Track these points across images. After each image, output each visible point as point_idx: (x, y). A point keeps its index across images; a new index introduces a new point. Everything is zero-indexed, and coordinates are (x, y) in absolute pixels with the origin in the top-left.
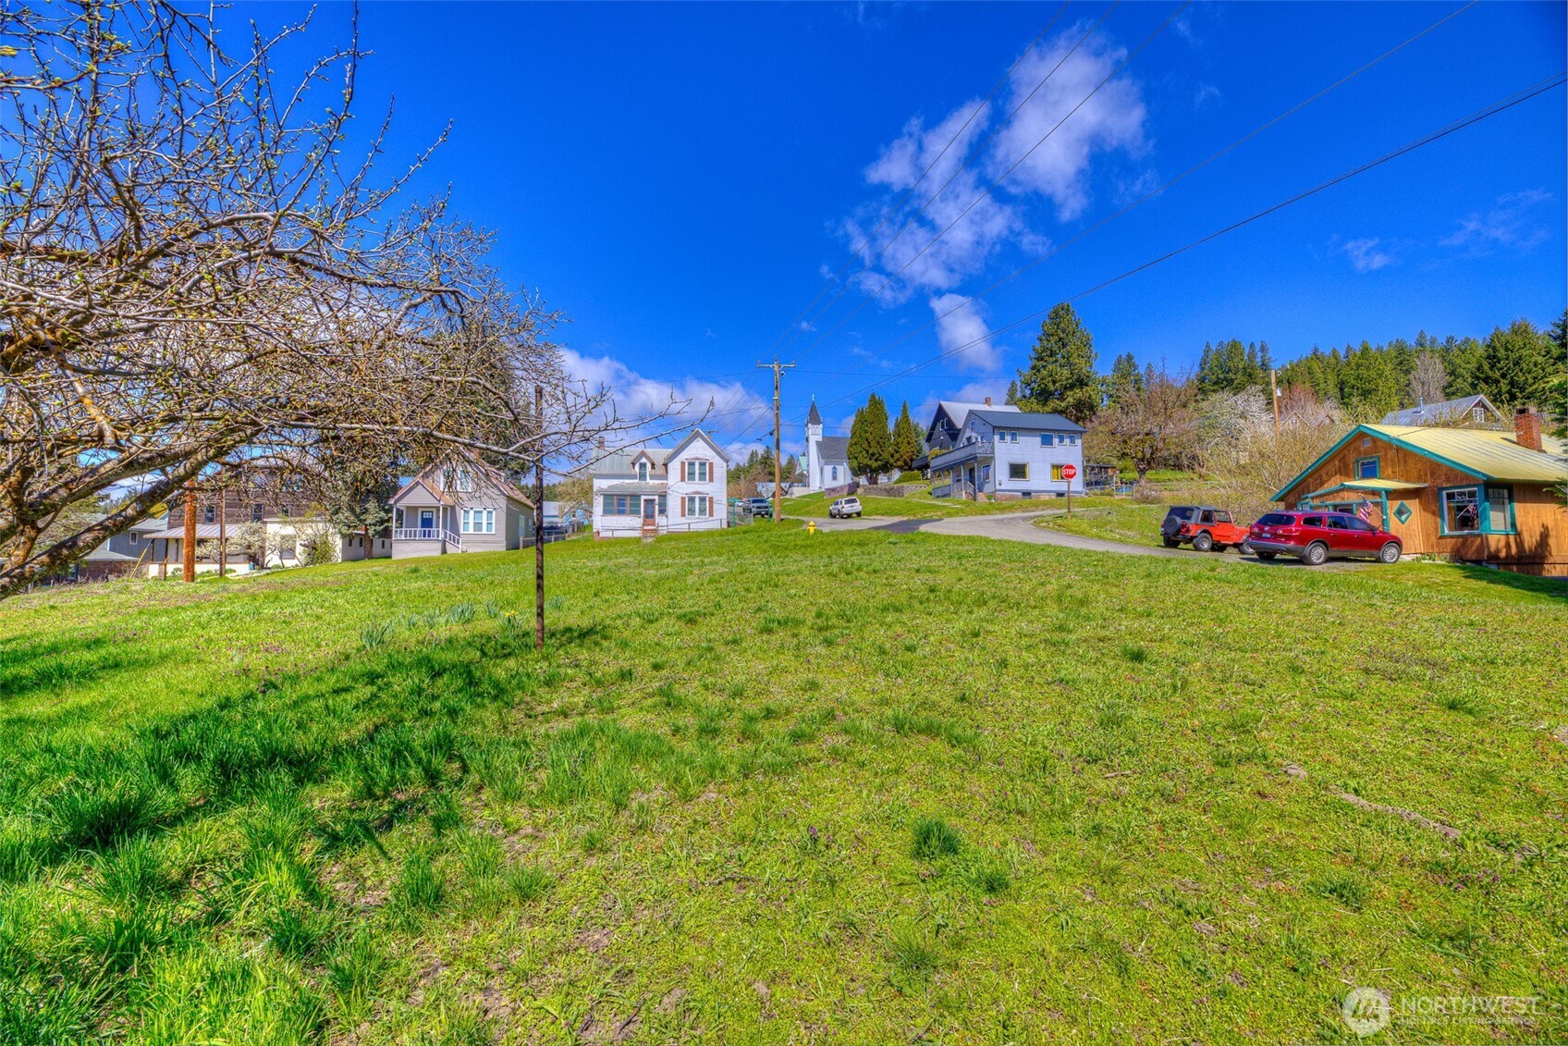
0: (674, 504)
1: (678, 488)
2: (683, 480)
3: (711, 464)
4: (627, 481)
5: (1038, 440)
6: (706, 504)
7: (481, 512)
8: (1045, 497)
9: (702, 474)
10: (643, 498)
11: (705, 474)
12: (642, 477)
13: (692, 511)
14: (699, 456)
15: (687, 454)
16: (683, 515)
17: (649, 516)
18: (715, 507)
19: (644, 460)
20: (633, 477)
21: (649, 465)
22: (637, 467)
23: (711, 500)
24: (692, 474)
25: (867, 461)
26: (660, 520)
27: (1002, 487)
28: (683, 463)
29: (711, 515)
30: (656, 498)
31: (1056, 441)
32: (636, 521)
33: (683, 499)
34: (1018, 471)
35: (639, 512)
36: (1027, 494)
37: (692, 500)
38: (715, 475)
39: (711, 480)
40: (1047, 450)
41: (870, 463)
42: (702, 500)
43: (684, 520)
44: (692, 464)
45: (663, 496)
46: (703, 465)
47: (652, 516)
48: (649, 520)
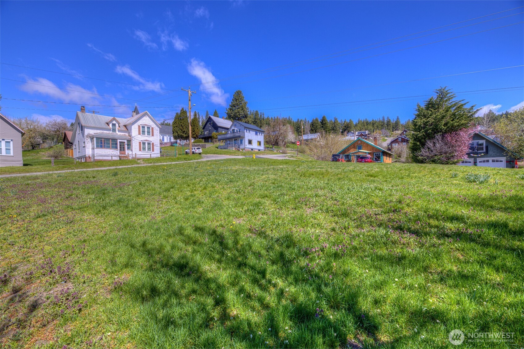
0: (135, 145)
1: (137, 137)
2: (139, 134)
3: (153, 128)
4: (105, 132)
5: (254, 133)
6: (151, 146)
7: (9, 142)
8: (256, 151)
9: (148, 132)
10: (119, 141)
11: (150, 132)
12: (114, 130)
13: (144, 149)
14: (147, 124)
15: (140, 122)
16: (140, 150)
17: (122, 149)
18: (155, 147)
19: (114, 122)
20: (109, 130)
21: (117, 125)
22: (111, 125)
23: (153, 144)
24: (144, 132)
25: (182, 134)
26: (127, 152)
27: (247, 147)
28: (139, 126)
29: (153, 150)
30: (126, 141)
31: (258, 134)
32: (117, 152)
33: (140, 143)
34: (250, 142)
35: (116, 148)
36: (252, 149)
37: (144, 144)
38: (154, 133)
39: (153, 135)
40: (256, 136)
41: (183, 134)
42: (149, 144)
43: (140, 153)
44: (143, 127)
45: (129, 141)
46: (148, 128)
47: (124, 150)
48: (122, 152)
